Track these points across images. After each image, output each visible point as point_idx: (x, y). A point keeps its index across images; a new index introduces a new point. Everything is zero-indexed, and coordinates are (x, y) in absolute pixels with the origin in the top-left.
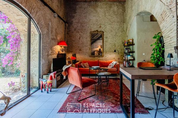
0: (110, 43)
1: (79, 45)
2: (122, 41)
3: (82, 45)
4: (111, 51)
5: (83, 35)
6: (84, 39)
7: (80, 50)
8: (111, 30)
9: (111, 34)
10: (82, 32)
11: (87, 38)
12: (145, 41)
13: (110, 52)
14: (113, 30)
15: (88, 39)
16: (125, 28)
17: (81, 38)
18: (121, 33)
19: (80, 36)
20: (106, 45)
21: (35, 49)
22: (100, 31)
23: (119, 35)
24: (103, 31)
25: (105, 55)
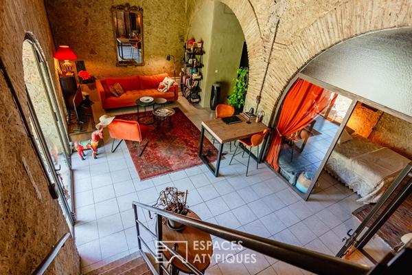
0: (157, 37)
1: (88, 41)
2: (179, 32)
3: (95, 39)
4: (158, 52)
5: (92, 14)
6: (98, 24)
7: (93, 52)
8: (159, 6)
9: (158, 16)
10: (90, 6)
11: (105, 23)
12: (221, 50)
13: (157, 55)
14: (161, 5)
15: (107, 24)
16: (186, 4)
17: (89, 23)
18: (177, 15)
19: (85, 15)
20: (148, 41)
21: (40, 93)
22: (135, 7)
23: (174, 19)
24: (141, 6)
25: (147, 62)
